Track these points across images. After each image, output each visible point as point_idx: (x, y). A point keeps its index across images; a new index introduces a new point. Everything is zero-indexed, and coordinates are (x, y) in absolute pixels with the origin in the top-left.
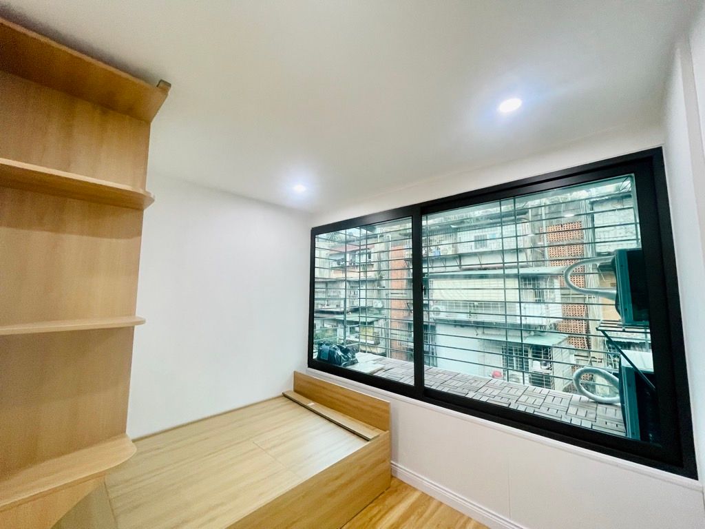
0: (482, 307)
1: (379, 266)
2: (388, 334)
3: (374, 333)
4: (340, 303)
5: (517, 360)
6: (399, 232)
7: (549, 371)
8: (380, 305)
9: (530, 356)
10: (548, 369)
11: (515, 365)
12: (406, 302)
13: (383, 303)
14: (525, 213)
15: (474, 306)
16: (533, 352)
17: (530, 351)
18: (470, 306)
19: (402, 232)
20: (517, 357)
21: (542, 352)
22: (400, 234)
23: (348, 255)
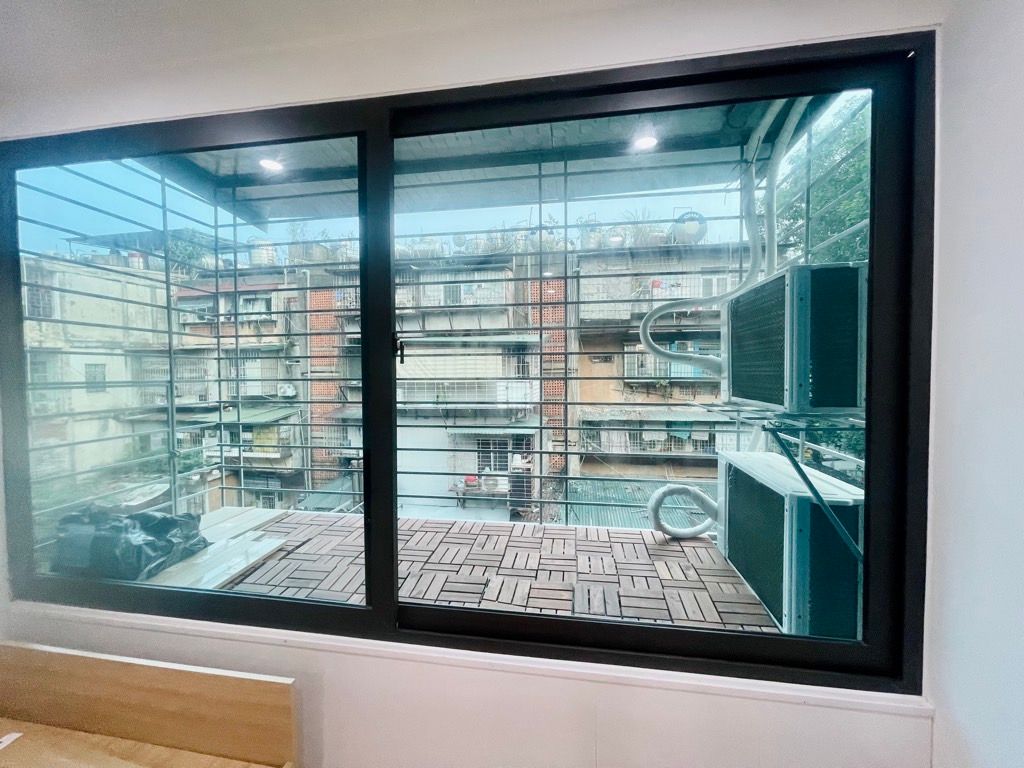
0: (454, 388)
1: (287, 324)
2: (306, 439)
3: (280, 439)
4: (206, 390)
5: (495, 458)
6: (324, 267)
7: (529, 466)
8: (290, 392)
9: (510, 449)
10: (529, 462)
11: (492, 463)
12: (337, 383)
13: (296, 388)
14: (508, 262)
15: (443, 388)
16: (513, 444)
17: (510, 442)
18: (438, 388)
19: (328, 268)
20: (495, 452)
21: (522, 443)
22: (326, 270)
23: (222, 302)
